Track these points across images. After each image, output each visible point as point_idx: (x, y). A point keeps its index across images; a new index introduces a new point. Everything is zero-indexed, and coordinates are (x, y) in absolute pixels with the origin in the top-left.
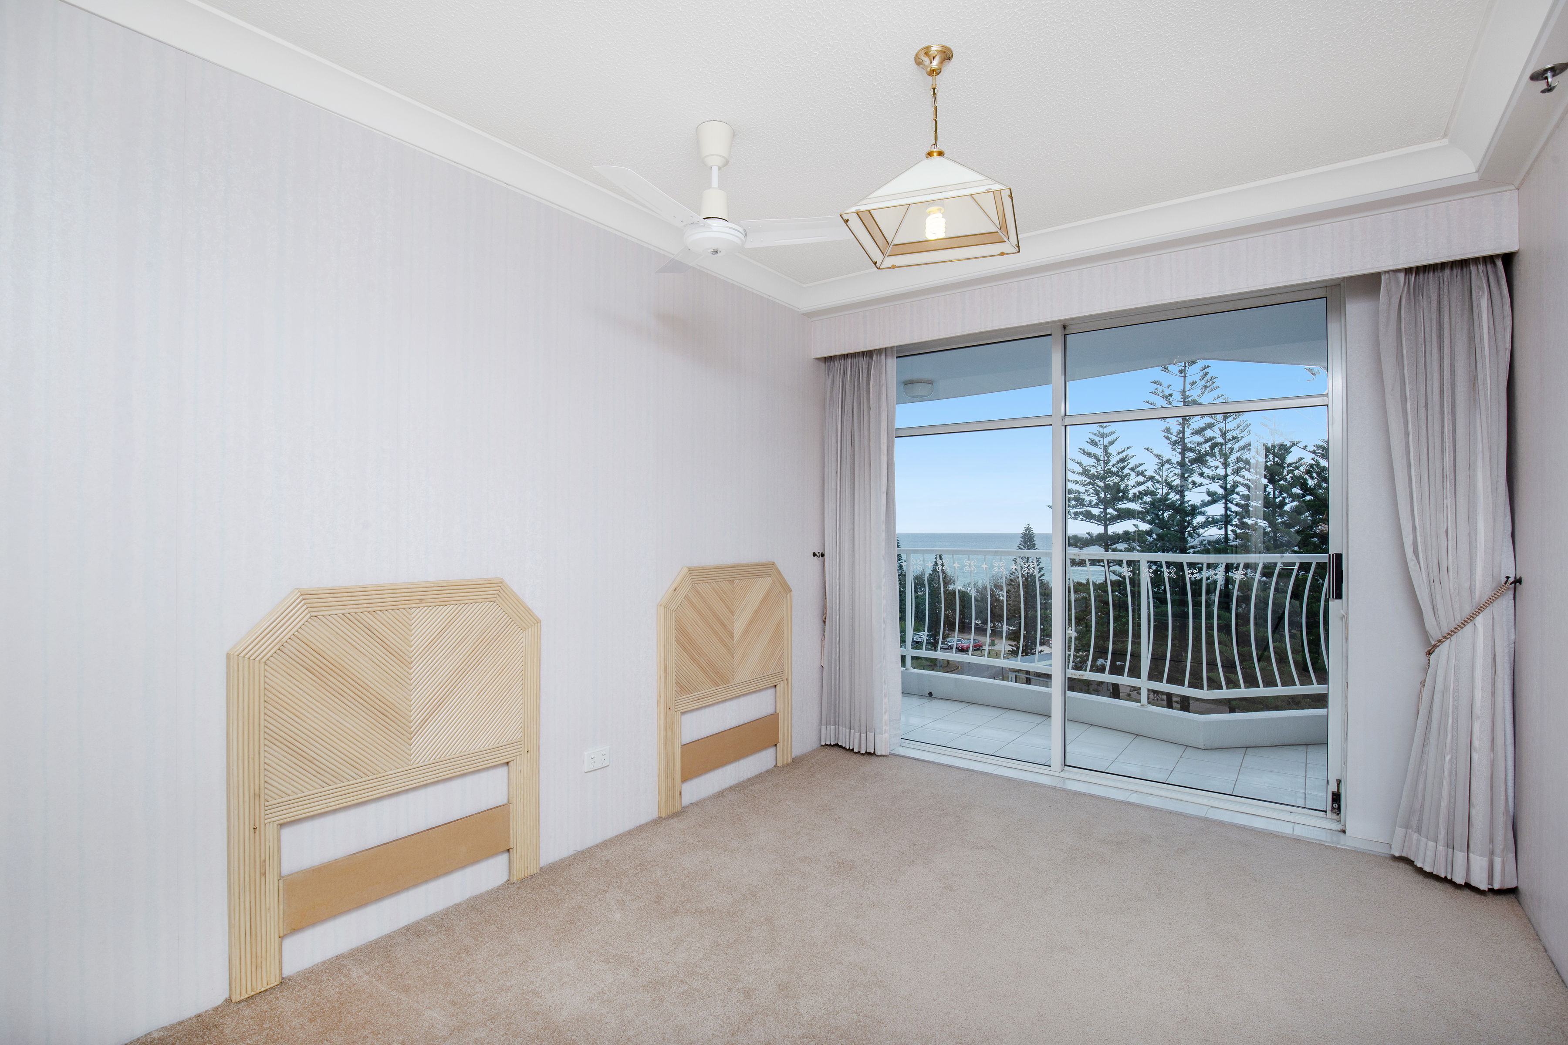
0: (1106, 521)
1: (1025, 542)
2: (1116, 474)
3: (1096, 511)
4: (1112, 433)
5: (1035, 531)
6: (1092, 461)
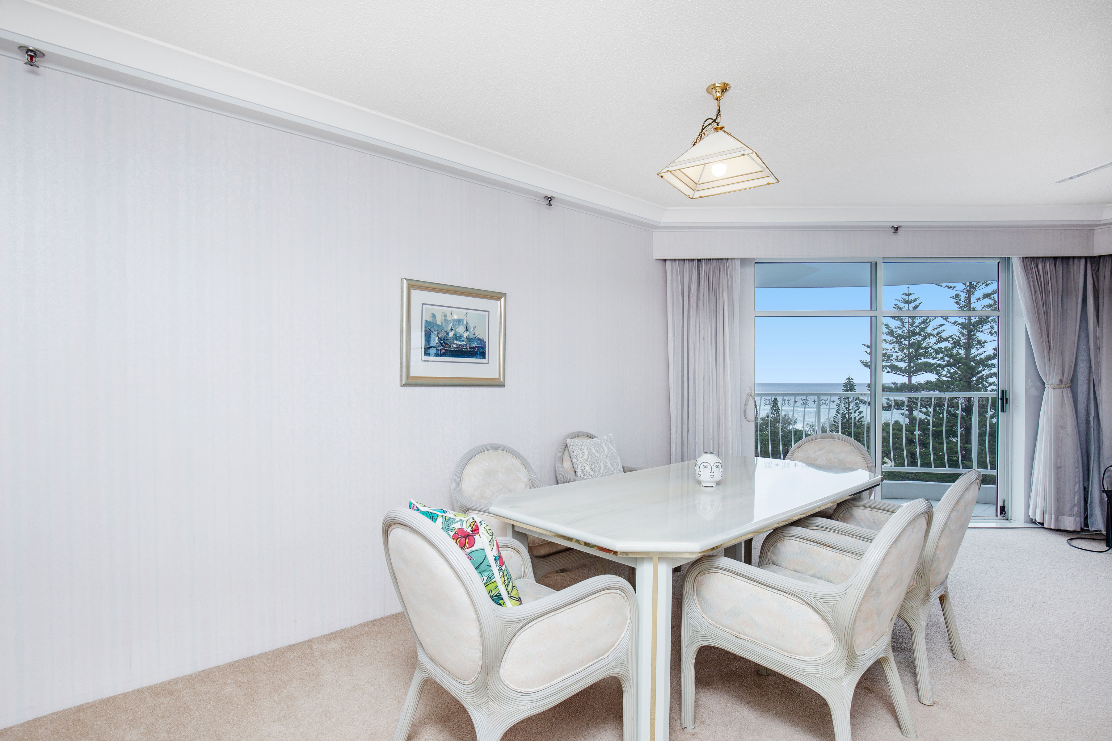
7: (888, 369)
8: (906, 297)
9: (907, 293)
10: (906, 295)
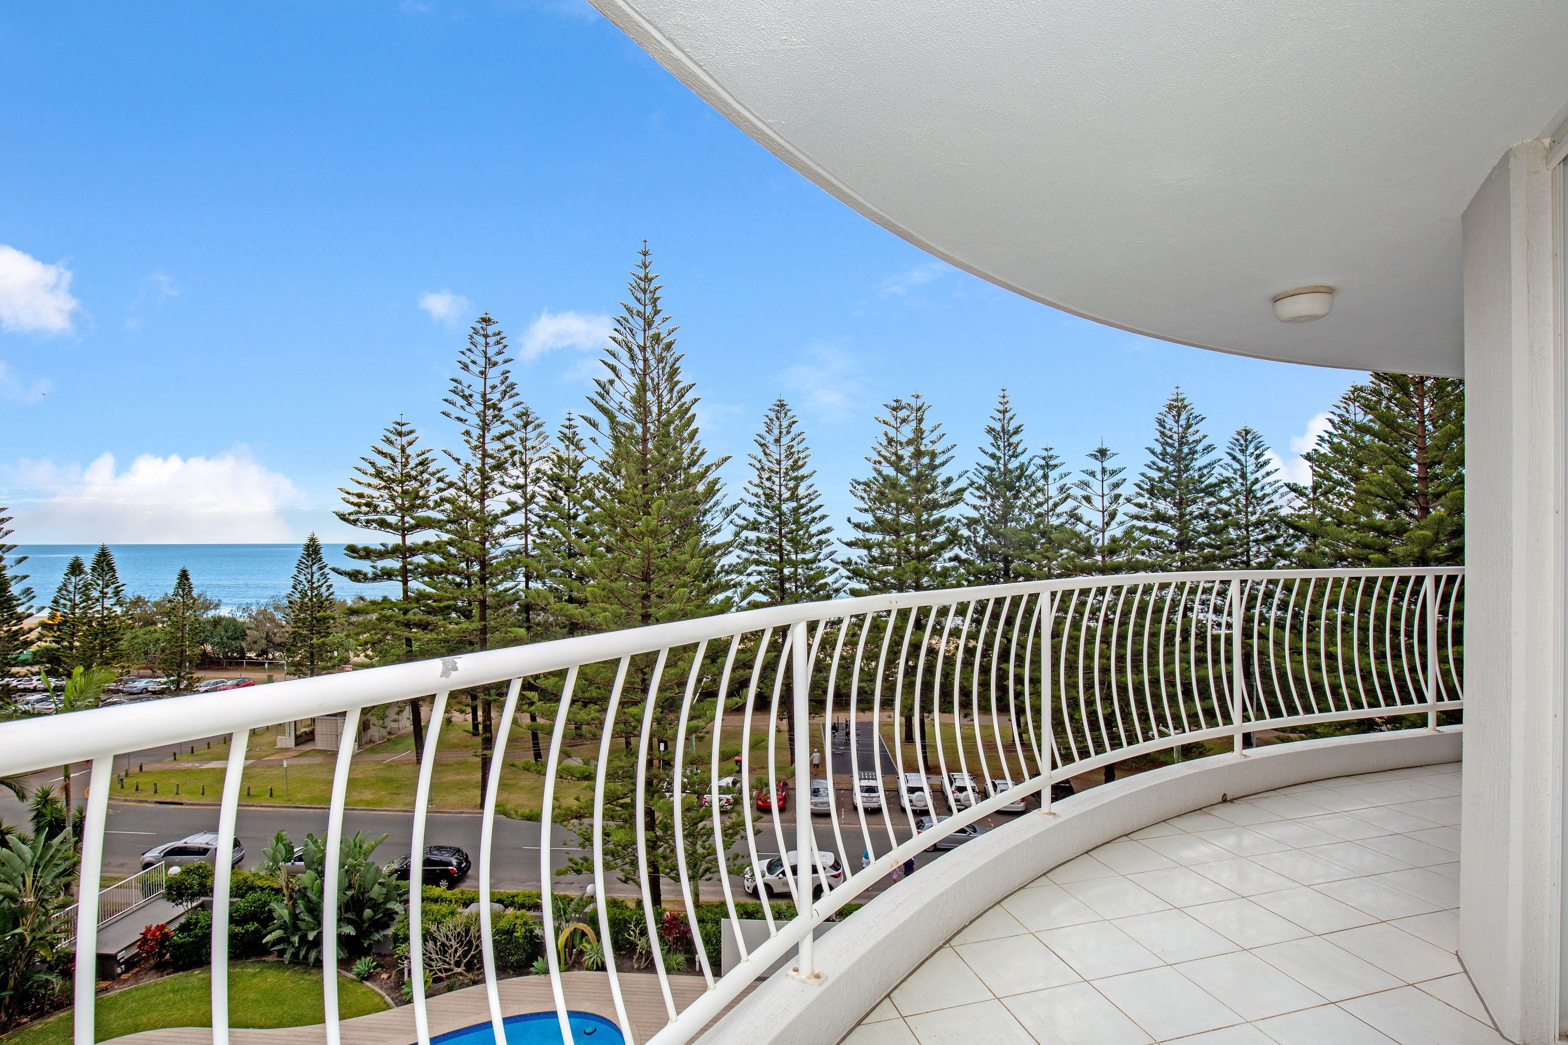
0: (404, 531)
1: (309, 555)
2: (415, 478)
3: (392, 519)
4: (411, 432)
5: (321, 541)
6: (388, 462)
7: (375, 525)
8: (399, 428)
9: (399, 421)
10: (398, 424)
